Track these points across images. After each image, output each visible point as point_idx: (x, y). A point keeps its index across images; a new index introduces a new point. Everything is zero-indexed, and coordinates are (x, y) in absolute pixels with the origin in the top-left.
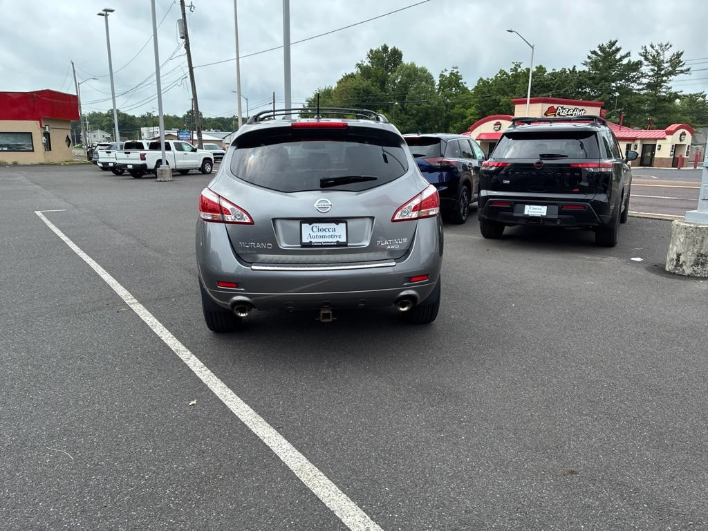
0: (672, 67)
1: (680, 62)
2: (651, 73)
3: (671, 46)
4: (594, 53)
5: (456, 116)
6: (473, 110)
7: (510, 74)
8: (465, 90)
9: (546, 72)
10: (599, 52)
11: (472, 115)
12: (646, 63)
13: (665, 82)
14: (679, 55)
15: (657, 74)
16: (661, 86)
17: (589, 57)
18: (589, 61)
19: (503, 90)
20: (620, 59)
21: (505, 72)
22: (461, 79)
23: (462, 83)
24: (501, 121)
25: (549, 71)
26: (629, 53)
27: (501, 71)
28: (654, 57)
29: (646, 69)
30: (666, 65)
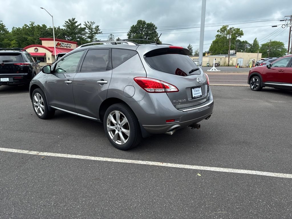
0: (96, 31)
1: (99, 29)
2: (89, 32)
3: (95, 23)
4: (67, 22)
5: (5, 44)
6: (14, 42)
7: (30, 26)
8: (7, 32)
9: (47, 27)
10: (69, 22)
11: (14, 44)
12: (87, 28)
13: (94, 36)
14: (98, 27)
15: (91, 33)
16: (93, 38)
17: (65, 24)
18: (65, 25)
19: (27, 33)
20: (78, 26)
21: (27, 26)
22: (5, 27)
23: (6, 29)
24: (38, 48)
25: (48, 27)
26: (81, 24)
27: (25, 25)
28: (89, 26)
29: (87, 30)
30: (94, 30)
